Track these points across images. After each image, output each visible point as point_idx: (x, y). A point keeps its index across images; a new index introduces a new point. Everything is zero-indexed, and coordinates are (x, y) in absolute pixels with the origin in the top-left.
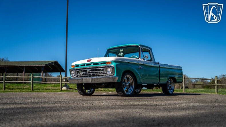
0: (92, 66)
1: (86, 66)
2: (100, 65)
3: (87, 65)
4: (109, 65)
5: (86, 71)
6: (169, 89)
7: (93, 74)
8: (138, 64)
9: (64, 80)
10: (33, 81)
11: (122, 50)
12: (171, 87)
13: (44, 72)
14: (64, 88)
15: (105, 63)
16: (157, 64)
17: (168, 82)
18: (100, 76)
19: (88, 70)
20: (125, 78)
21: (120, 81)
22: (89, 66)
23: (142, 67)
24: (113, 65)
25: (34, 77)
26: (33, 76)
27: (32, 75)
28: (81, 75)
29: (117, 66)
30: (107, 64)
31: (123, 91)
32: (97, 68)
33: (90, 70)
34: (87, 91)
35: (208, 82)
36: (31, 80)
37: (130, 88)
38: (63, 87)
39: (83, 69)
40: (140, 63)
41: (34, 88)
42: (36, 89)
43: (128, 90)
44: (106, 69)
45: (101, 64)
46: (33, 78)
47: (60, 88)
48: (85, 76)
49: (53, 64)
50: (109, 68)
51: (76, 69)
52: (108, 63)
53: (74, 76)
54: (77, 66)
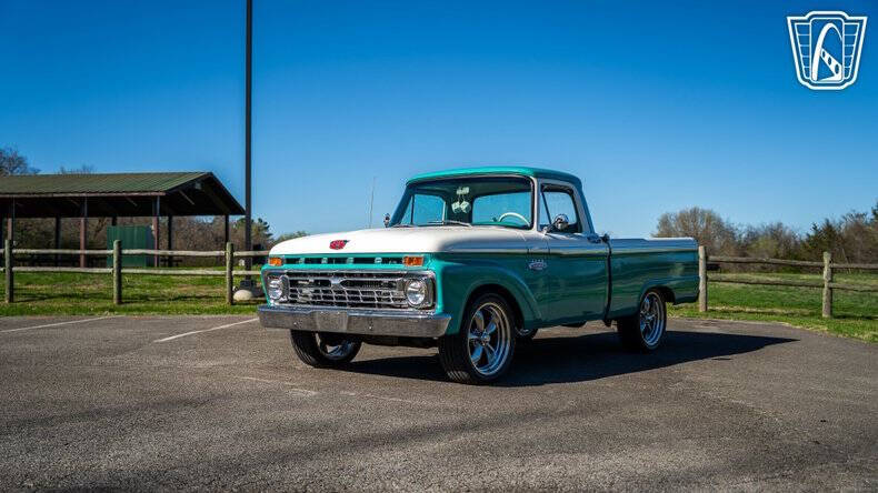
0: (350, 266)
1: (324, 267)
2: (378, 267)
3: (330, 261)
4: (413, 267)
5: (327, 283)
6: (647, 331)
7: (354, 299)
8: (528, 253)
9: (242, 263)
10: (120, 267)
11: (466, 190)
12: (652, 323)
13: (163, 213)
14: (241, 295)
15: (399, 261)
16: (602, 243)
17: (641, 305)
18: (379, 306)
19: (335, 281)
20: (478, 313)
21: (456, 330)
22: (336, 267)
23: (540, 264)
24: (433, 269)
25: (126, 252)
26: (120, 249)
27: (115, 245)
28: (306, 296)
29: (445, 273)
30: (409, 263)
31: (467, 367)
32: (370, 275)
33: (343, 283)
34: (330, 349)
35: (797, 239)
36: (115, 266)
37: (495, 348)
38: (238, 289)
39: (317, 275)
40: (536, 249)
41: (124, 292)
42: (133, 299)
43: (489, 356)
44: (404, 284)
45: (386, 260)
46: (120, 255)
47: (227, 289)
48: (321, 303)
49: (198, 186)
50: (414, 280)
51: (288, 274)
52: (411, 260)
53: (282, 299)
54: (292, 260)
